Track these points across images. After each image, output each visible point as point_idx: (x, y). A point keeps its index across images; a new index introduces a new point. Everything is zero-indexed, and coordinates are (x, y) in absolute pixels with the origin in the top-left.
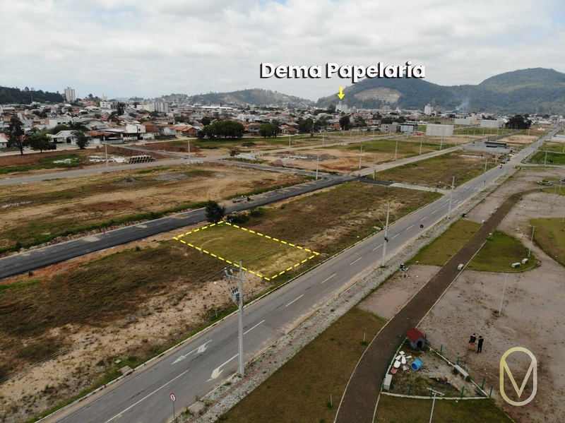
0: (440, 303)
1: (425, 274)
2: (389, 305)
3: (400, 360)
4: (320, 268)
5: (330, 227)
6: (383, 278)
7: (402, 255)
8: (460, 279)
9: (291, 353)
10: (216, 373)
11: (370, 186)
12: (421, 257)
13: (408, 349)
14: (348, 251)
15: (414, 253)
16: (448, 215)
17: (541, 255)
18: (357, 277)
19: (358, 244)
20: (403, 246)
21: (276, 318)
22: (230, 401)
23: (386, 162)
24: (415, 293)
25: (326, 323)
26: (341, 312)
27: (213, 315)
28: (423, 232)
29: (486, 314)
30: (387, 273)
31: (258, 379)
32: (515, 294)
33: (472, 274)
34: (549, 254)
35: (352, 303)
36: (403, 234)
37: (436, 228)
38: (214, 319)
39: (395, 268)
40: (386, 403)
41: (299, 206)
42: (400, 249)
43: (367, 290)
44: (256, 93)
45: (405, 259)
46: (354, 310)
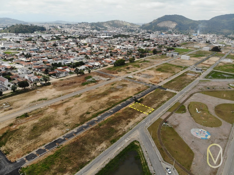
0: (170, 117)
1: (169, 113)
2: (163, 118)
3: (164, 123)
4: (154, 112)
5: (155, 103)
6: (163, 114)
7: (166, 110)
8: (173, 114)
9: (153, 122)
10: (147, 124)
11: (162, 90)
12: (169, 110)
13: (165, 122)
14: (158, 109)
15: (168, 109)
16: (175, 101)
17: (187, 110)
18: (159, 114)
19: (160, 107)
20: (167, 108)
21: (151, 119)
22: (149, 126)
23: (166, 79)
24: (167, 116)
25: (156, 120)
26: (158, 118)
27: (144, 118)
28: (170, 105)
29: (175, 119)
30: (164, 113)
31: (151, 125)
32: (180, 117)
33: (175, 113)
34: (189, 110)
35: (159, 117)
36: (167, 105)
37: (172, 104)
38: (144, 119)
39: (165, 112)
40: (162, 127)
41: (148, 97)
42: (166, 109)
43: (161, 116)
44: (116, 22)
45: (166, 111)
46: (159, 118)
